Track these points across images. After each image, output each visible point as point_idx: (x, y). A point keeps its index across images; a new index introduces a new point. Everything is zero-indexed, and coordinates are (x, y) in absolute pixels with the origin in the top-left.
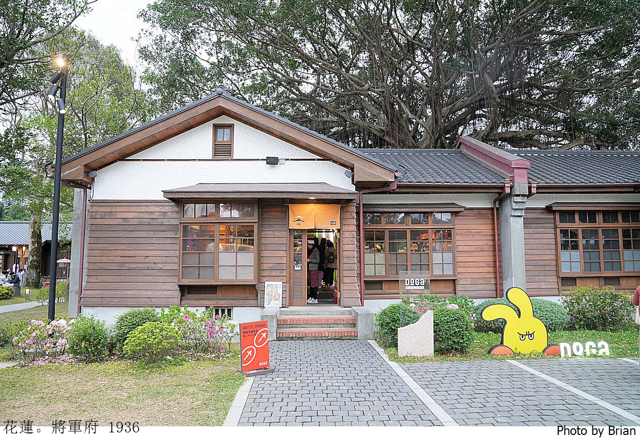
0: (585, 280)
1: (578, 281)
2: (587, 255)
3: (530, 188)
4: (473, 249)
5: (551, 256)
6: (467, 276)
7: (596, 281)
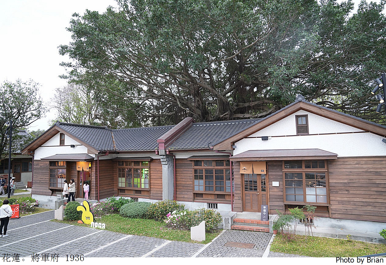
0: (208, 195)
1: (204, 195)
2: (207, 183)
3: (166, 151)
4: (157, 177)
5: (191, 182)
6: (155, 189)
7: (213, 196)
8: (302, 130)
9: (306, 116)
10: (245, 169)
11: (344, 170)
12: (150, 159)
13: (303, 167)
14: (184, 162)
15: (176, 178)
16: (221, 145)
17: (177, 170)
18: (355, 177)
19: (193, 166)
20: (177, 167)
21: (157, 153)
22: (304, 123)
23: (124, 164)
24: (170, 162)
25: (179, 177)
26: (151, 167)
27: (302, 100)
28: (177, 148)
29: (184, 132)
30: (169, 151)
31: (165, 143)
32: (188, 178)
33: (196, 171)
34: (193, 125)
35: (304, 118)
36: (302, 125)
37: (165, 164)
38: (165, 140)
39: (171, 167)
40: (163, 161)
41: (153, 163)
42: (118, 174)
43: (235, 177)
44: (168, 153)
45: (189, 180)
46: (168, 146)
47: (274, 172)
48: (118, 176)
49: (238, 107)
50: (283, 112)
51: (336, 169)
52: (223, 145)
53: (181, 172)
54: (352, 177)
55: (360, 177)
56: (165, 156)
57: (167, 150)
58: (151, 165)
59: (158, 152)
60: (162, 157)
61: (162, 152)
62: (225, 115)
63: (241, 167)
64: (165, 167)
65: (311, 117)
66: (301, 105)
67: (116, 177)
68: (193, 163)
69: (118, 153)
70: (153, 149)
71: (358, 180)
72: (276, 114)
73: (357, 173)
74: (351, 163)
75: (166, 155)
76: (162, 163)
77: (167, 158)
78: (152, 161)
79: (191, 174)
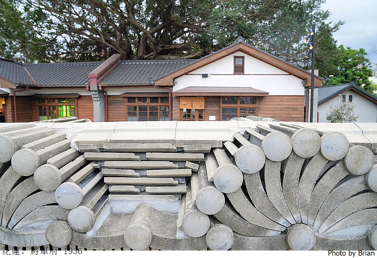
8: (239, 70)
9: (243, 57)
10: (184, 104)
11: (271, 106)
12: (78, 95)
13: (238, 103)
14: (116, 99)
15: (107, 116)
16: (163, 80)
17: (109, 107)
18: (278, 112)
19: (126, 103)
20: (108, 104)
21: (88, 89)
22: (241, 63)
23: (46, 101)
24: (102, 98)
25: (111, 114)
26: (79, 104)
27: (242, 42)
28: (111, 83)
29: (114, 69)
30: (102, 87)
31: (98, 78)
32: (121, 115)
33: (129, 108)
34: (121, 62)
35: (241, 59)
36: (239, 65)
37: (97, 100)
38: (98, 75)
39: (103, 104)
40: (94, 98)
41: (81, 99)
42: (38, 112)
43: (175, 112)
44: (100, 89)
45: (122, 117)
46: (100, 82)
47: (212, 107)
48: (38, 114)
49: (163, 49)
50: (225, 51)
51: (264, 106)
52: (165, 80)
53: (113, 109)
54: (276, 112)
55: (282, 112)
56: (97, 92)
57: (99, 86)
58: (79, 102)
59: (89, 87)
60: (94, 93)
61: (94, 87)
62: (149, 56)
63: (180, 103)
64: (97, 104)
65: (247, 59)
66: (241, 46)
67: (36, 116)
68: (126, 100)
69: (40, 88)
70: (83, 85)
71: (280, 115)
72: (218, 53)
73: (279, 109)
74: (276, 100)
75: (99, 91)
76: (93, 99)
77: (99, 94)
78: (80, 97)
79: (124, 111)
